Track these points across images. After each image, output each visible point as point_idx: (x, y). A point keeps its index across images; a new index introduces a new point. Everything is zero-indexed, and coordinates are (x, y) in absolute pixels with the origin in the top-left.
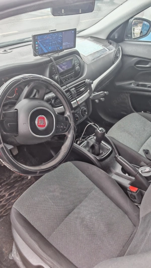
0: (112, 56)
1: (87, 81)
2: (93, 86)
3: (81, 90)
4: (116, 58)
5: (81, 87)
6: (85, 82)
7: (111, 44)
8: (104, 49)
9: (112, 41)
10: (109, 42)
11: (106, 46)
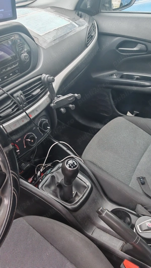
0: (84, 35)
1: (45, 76)
2: (56, 85)
3: (34, 93)
4: (90, 37)
5: (34, 88)
6: (40, 79)
7: (81, 17)
8: (71, 24)
9: (83, 13)
10: (78, 15)
11: (74, 20)
